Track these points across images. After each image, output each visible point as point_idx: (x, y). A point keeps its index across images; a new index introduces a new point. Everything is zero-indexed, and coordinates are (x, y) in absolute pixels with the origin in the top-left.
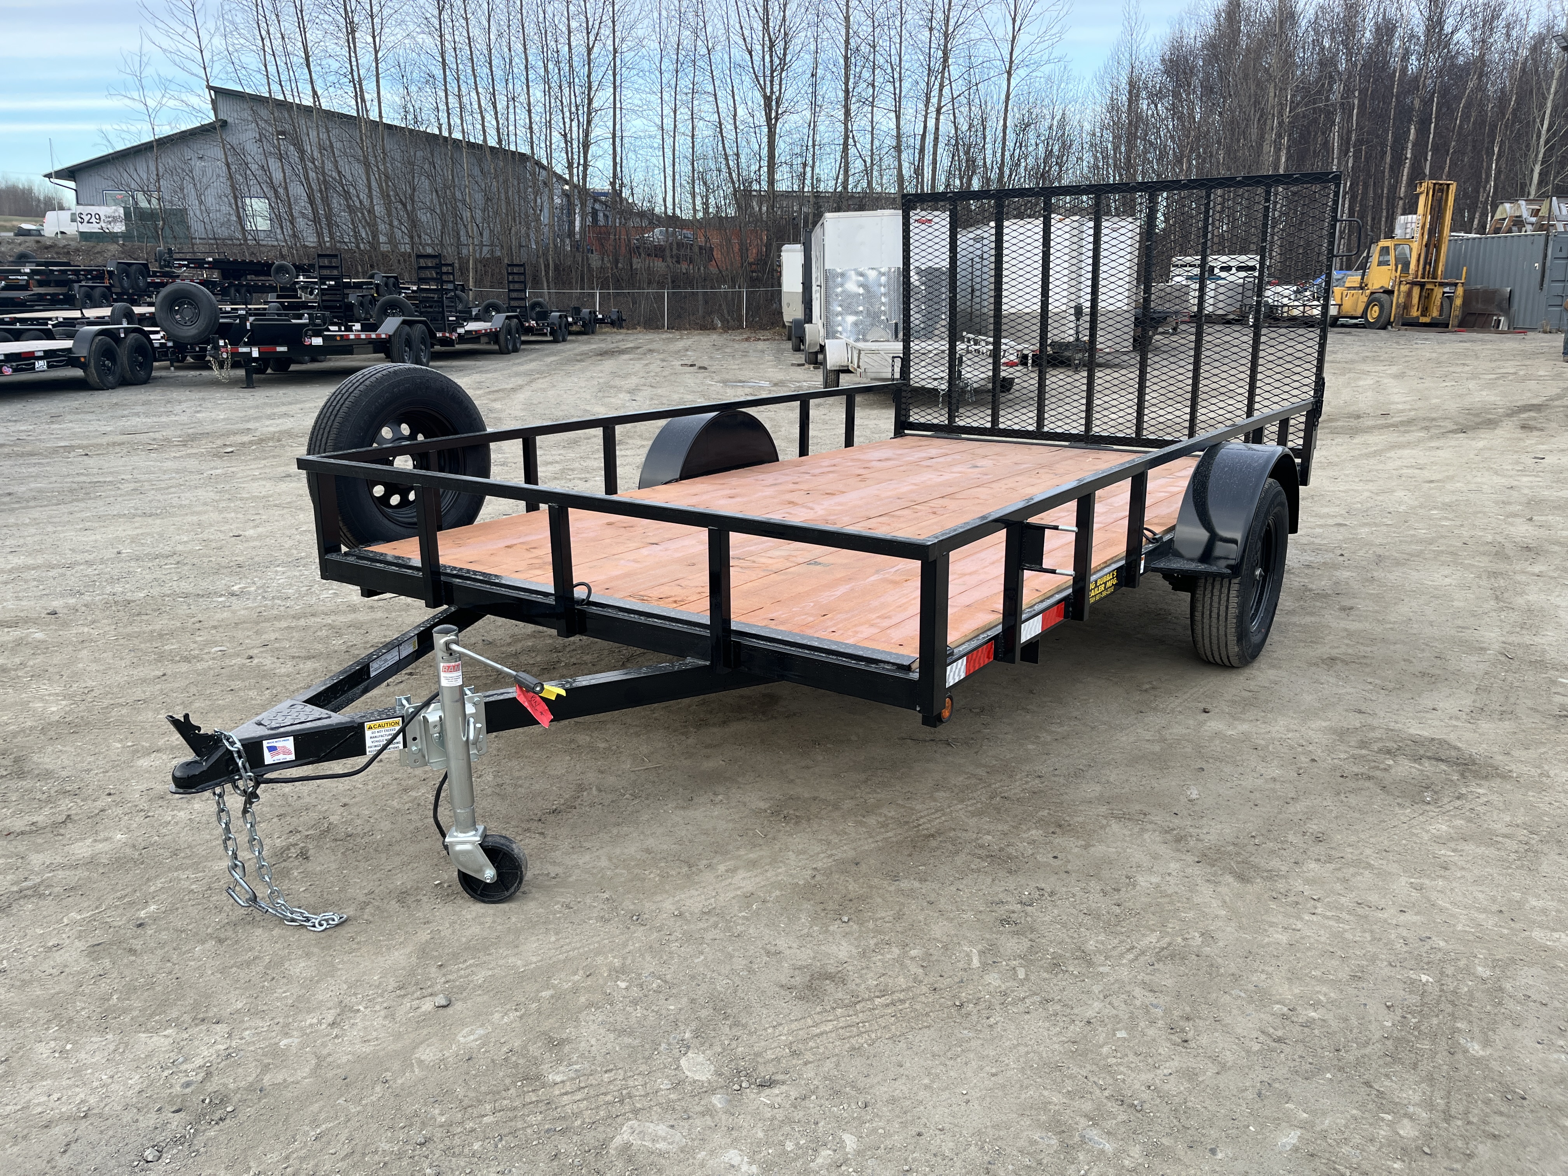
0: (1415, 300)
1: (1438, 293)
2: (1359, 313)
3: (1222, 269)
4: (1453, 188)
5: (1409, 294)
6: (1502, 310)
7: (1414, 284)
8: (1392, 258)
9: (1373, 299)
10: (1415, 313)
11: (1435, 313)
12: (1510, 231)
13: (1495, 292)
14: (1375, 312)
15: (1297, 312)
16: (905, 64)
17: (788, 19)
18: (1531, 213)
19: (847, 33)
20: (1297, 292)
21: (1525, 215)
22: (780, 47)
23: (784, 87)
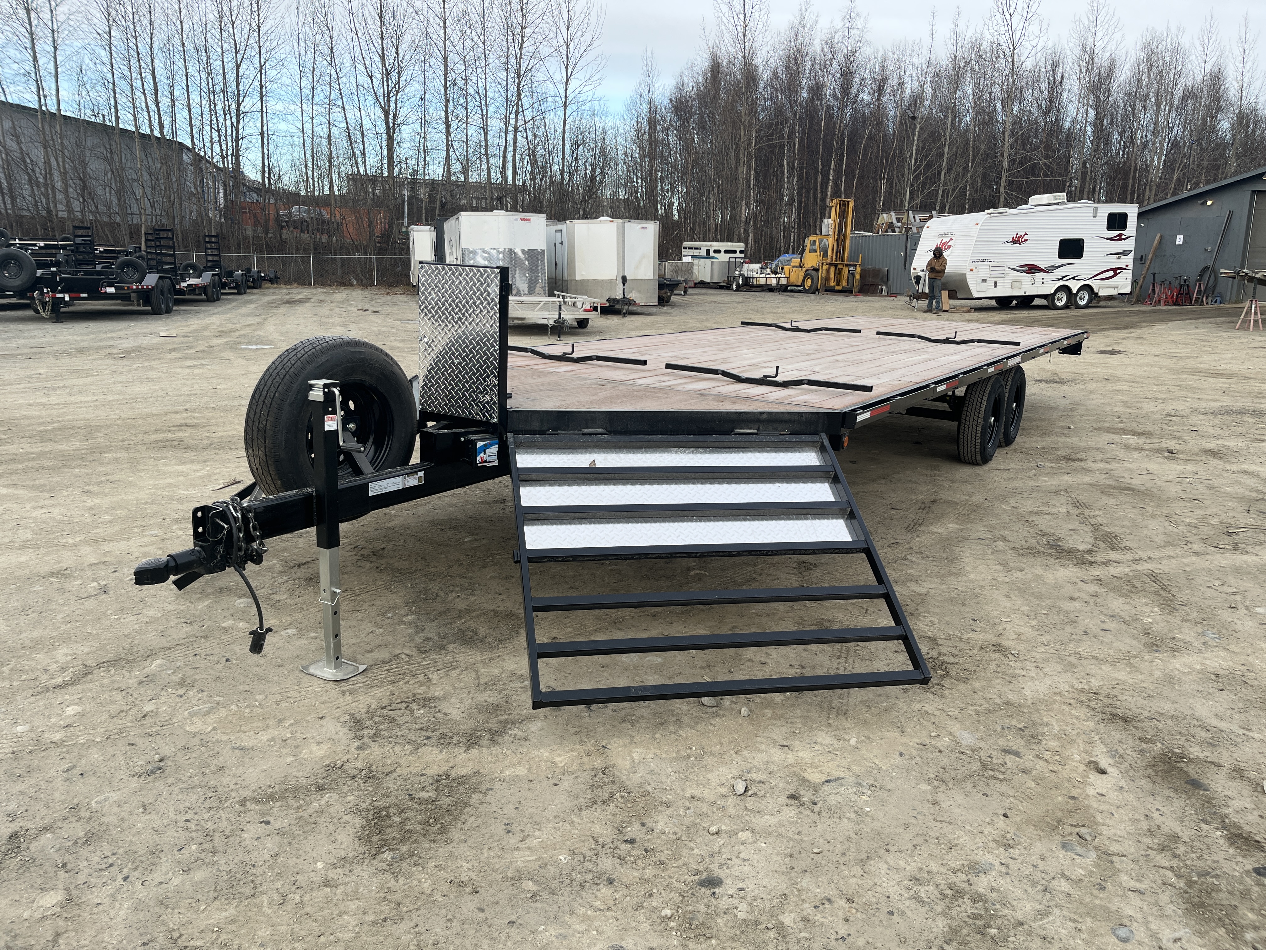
0: (832, 275)
1: (845, 270)
2: (800, 284)
3: (715, 251)
4: (852, 204)
5: (828, 271)
6: (883, 282)
7: (830, 265)
8: (817, 247)
9: (807, 275)
10: (832, 283)
11: (844, 284)
12: (886, 232)
13: (879, 270)
14: (808, 283)
15: (762, 282)
16: (490, 94)
17: (401, 56)
18: (898, 220)
19: (446, 70)
20: (762, 268)
21: (895, 221)
22: (394, 75)
23: (399, 105)
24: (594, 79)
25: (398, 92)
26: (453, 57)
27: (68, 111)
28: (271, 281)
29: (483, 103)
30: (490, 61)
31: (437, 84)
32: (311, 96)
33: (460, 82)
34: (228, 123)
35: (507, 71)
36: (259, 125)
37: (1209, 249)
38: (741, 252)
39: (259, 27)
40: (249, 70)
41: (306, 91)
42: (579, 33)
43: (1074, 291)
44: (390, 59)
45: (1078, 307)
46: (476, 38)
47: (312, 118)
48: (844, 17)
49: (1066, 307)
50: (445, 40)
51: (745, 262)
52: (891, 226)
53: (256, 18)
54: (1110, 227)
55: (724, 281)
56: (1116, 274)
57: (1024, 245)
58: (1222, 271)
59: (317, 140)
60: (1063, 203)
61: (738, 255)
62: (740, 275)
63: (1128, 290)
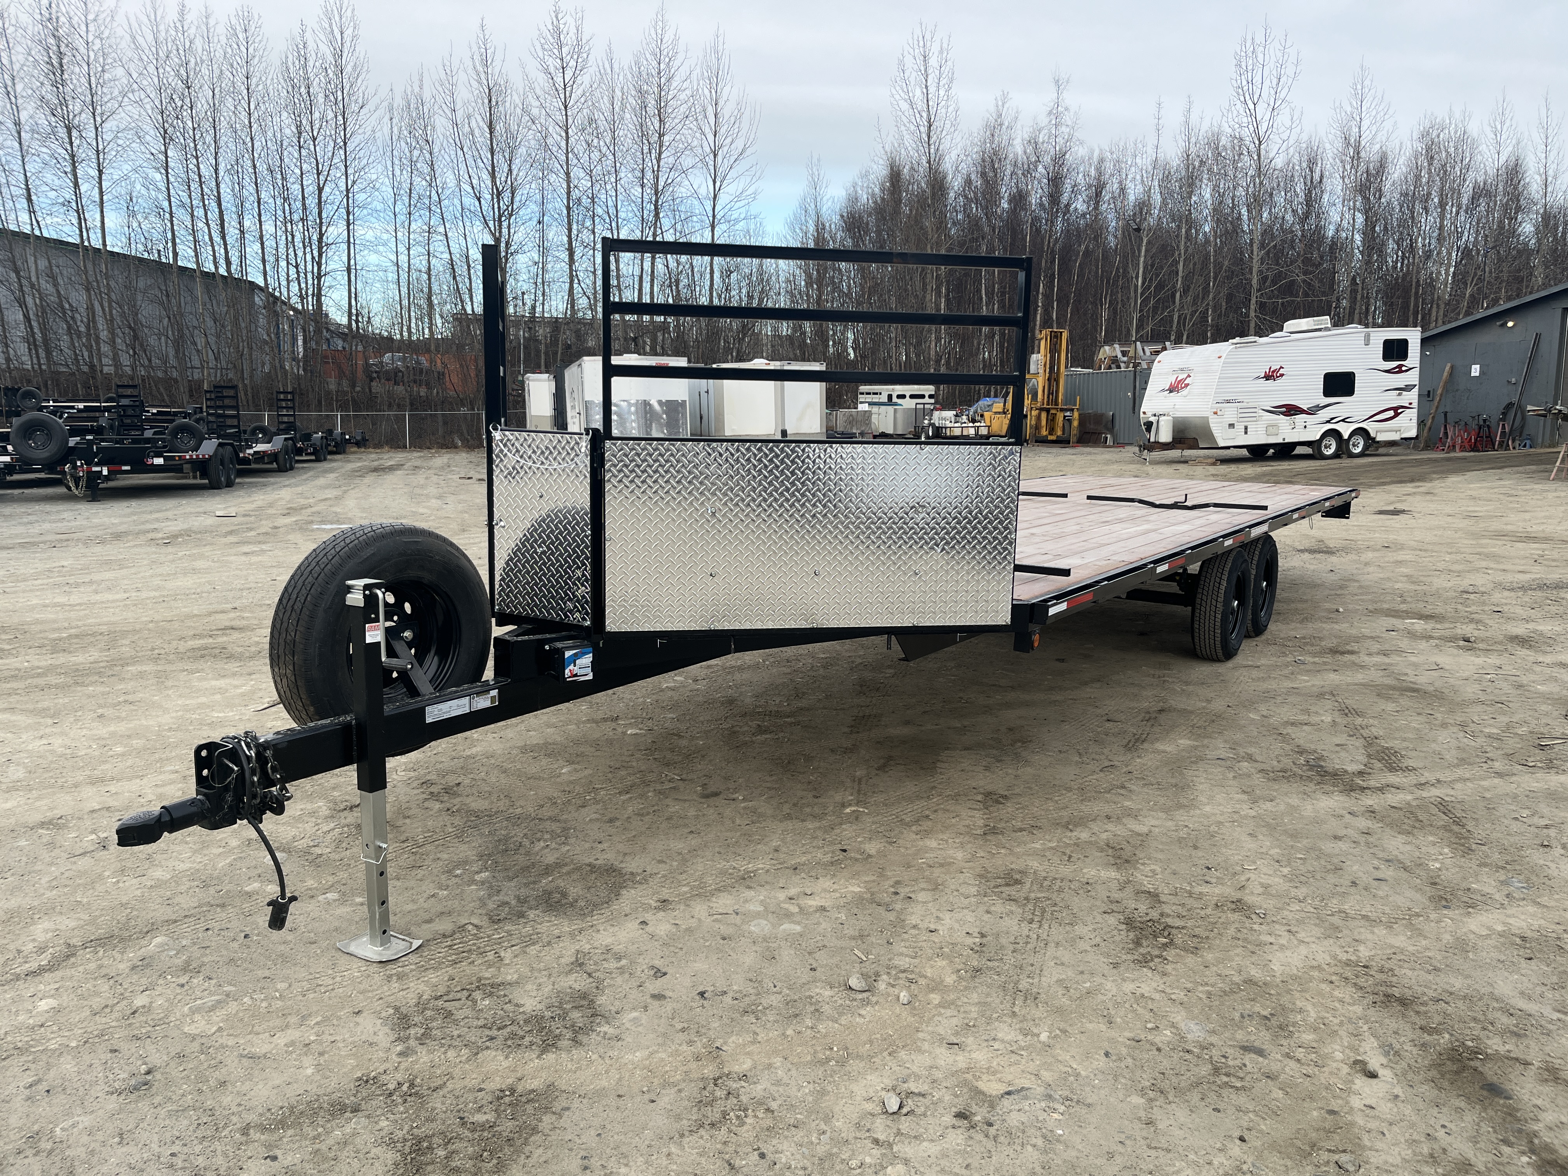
0: (1044, 422)
1: (1060, 416)
2: (1004, 433)
3: (899, 397)
4: (1065, 335)
5: (1039, 417)
6: (1108, 429)
7: (1041, 409)
10: (1044, 432)
11: (1059, 433)
12: (1110, 368)
13: (1102, 415)
15: (957, 432)
16: (622, 215)
17: (515, 173)
18: (1124, 354)
19: (569, 187)
20: (956, 416)
21: (1120, 355)
22: (506, 196)
23: (512, 231)
24: (748, 193)
25: (511, 215)
26: (577, 173)
27: (115, 245)
28: (358, 444)
29: (614, 224)
30: (622, 175)
31: (558, 205)
32: (407, 223)
33: (585, 201)
34: (309, 257)
35: (643, 186)
36: (345, 259)
37: (1513, 380)
38: (931, 396)
39: (345, 144)
40: (333, 194)
41: (401, 218)
42: (729, 140)
43: (1346, 437)
44: (501, 176)
45: (1352, 456)
46: (604, 149)
47: (409, 249)
48: (1050, 113)
49: (1336, 456)
50: (567, 152)
51: (936, 409)
52: (1115, 361)
53: (342, 133)
54: (1387, 357)
55: (910, 433)
56: (1397, 415)
57: (1279, 381)
58: (1529, 408)
59: (414, 275)
60: (1327, 329)
61: (927, 400)
62: (930, 424)
63: (1413, 433)
